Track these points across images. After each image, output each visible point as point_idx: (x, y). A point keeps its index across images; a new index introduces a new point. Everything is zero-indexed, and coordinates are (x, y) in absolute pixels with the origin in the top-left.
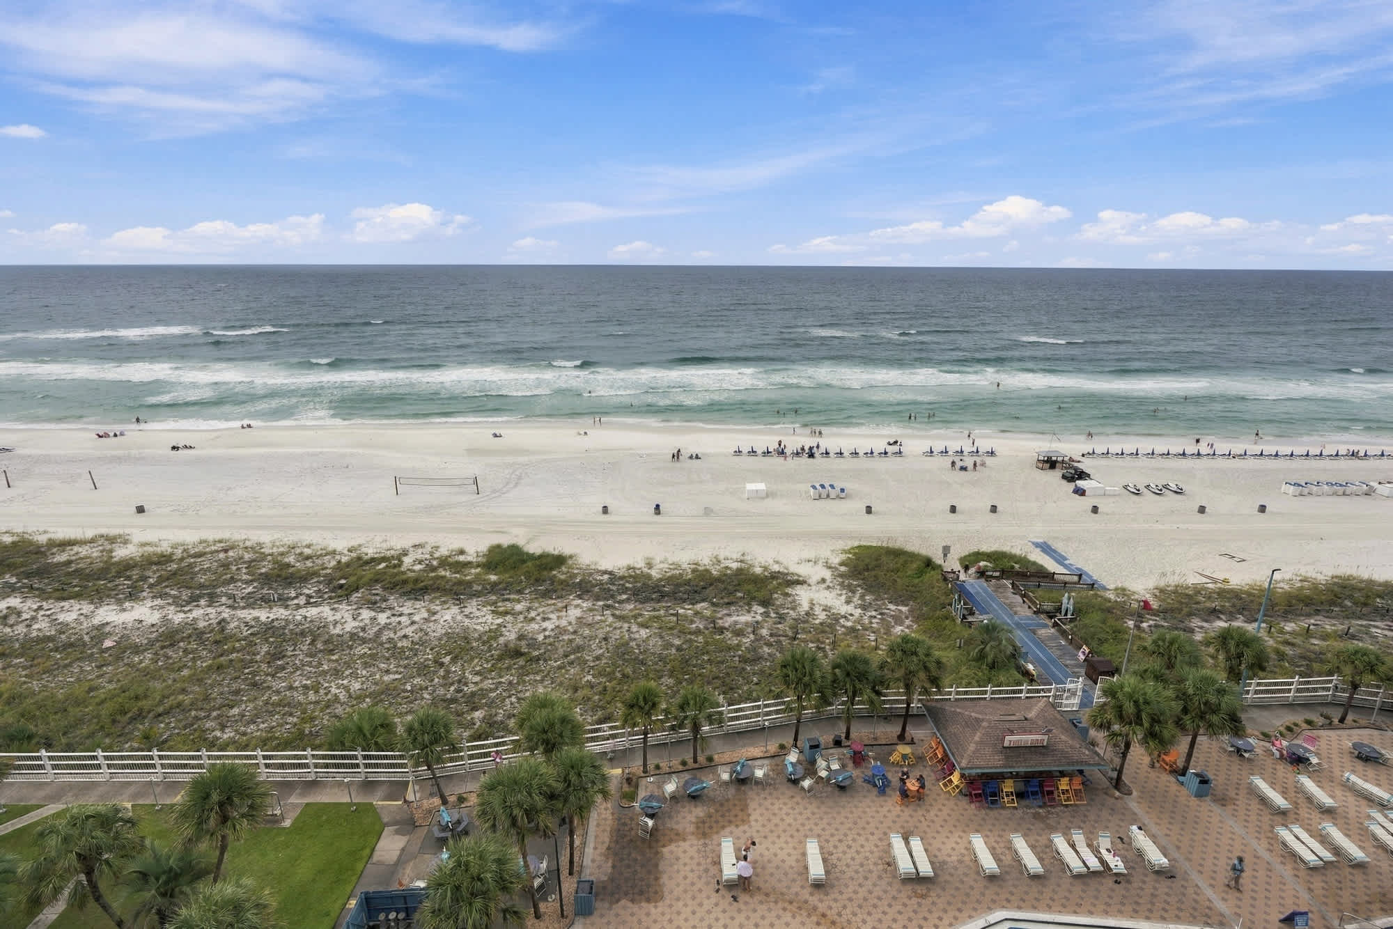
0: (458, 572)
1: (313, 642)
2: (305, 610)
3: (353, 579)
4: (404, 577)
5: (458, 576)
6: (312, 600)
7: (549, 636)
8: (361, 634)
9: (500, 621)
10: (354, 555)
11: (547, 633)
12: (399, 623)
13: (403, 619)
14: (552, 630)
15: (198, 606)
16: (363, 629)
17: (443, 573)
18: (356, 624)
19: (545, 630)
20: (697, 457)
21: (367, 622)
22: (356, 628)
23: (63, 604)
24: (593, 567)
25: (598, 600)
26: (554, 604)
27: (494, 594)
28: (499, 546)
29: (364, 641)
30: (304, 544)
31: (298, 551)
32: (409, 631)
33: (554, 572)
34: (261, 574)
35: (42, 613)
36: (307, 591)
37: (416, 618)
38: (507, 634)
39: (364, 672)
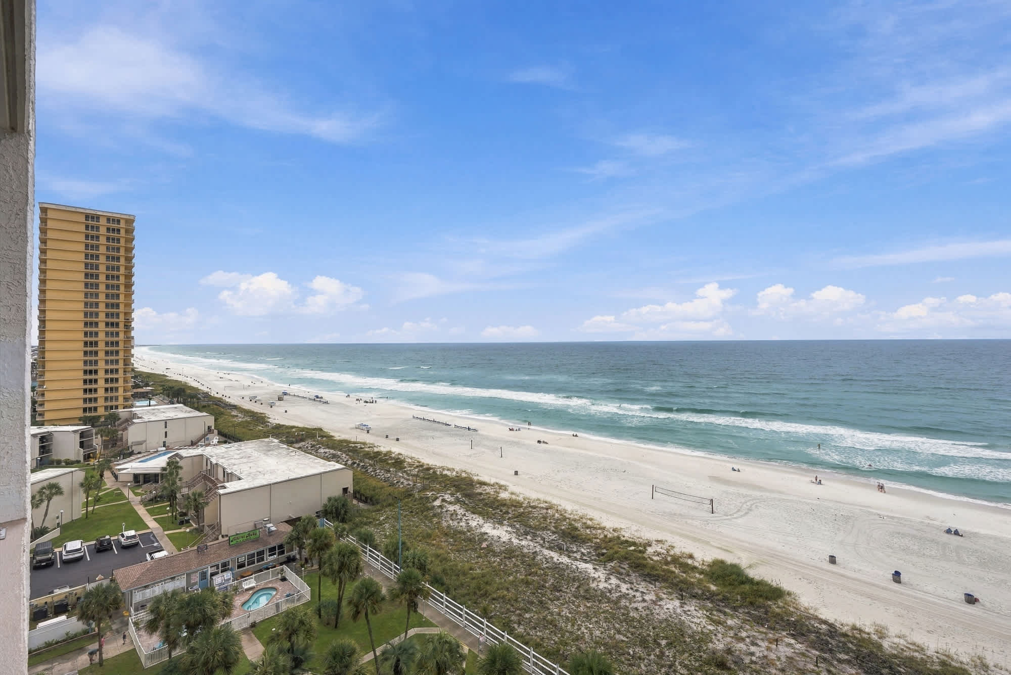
0: (684, 572)
1: (578, 587)
2: (579, 563)
3: (611, 551)
4: (645, 562)
5: (684, 575)
6: (585, 558)
7: (755, 663)
8: (608, 594)
9: (711, 627)
10: (616, 534)
11: (754, 658)
12: (634, 596)
13: (638, 594)
14: (759, 657)
15: (526, 538)
16: (610, 591)
17: (674, 569)
18: (606, 585)
19: (752, 654)
20: (956, 533)
21: (614, 586)
22: (605, 588)
23: (473, 516)
24: (811, 612)
25: (814, 648)
26: (765, 633)
27: (712, 602)
28: (722, 562)
29: (609, 601)
30: (588, 517)
31: (584, 521)
32: (640, 606)
33: (769, 603)
34: (561, 530)
35: (465, 518)
36: (583, 550)
37: (647, 597)
38: (717, 643)
39: (604, 624)
